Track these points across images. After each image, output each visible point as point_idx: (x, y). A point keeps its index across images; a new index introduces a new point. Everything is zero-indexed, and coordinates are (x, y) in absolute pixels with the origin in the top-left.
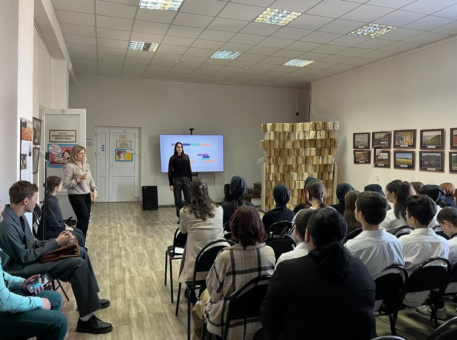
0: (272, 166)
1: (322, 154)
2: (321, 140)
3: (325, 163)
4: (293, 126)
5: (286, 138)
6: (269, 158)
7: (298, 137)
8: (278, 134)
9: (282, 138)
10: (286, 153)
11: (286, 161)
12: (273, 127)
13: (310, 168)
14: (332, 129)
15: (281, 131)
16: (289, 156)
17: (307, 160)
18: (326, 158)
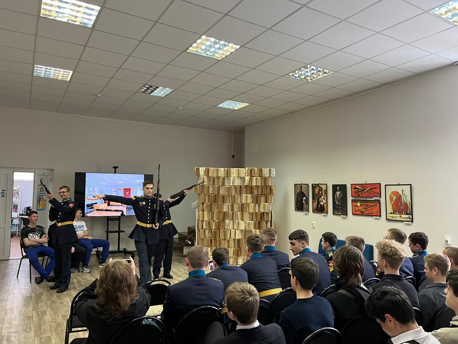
0: (206, 213)
1: (258, 201)
2: (257, 187)
3: (262, 211)
4: (227, 171)
5: (220, 184)
6: (203, 203)
7: (233, 183)
8: (211, 179)
9: (216, 183)
10: (221, 199)
11: (221, 208)
13: (246, 215)
14: (268, 176)
15: (215, 176)
16: (223, 202)
17: (243, 208)
18: (262, 206)
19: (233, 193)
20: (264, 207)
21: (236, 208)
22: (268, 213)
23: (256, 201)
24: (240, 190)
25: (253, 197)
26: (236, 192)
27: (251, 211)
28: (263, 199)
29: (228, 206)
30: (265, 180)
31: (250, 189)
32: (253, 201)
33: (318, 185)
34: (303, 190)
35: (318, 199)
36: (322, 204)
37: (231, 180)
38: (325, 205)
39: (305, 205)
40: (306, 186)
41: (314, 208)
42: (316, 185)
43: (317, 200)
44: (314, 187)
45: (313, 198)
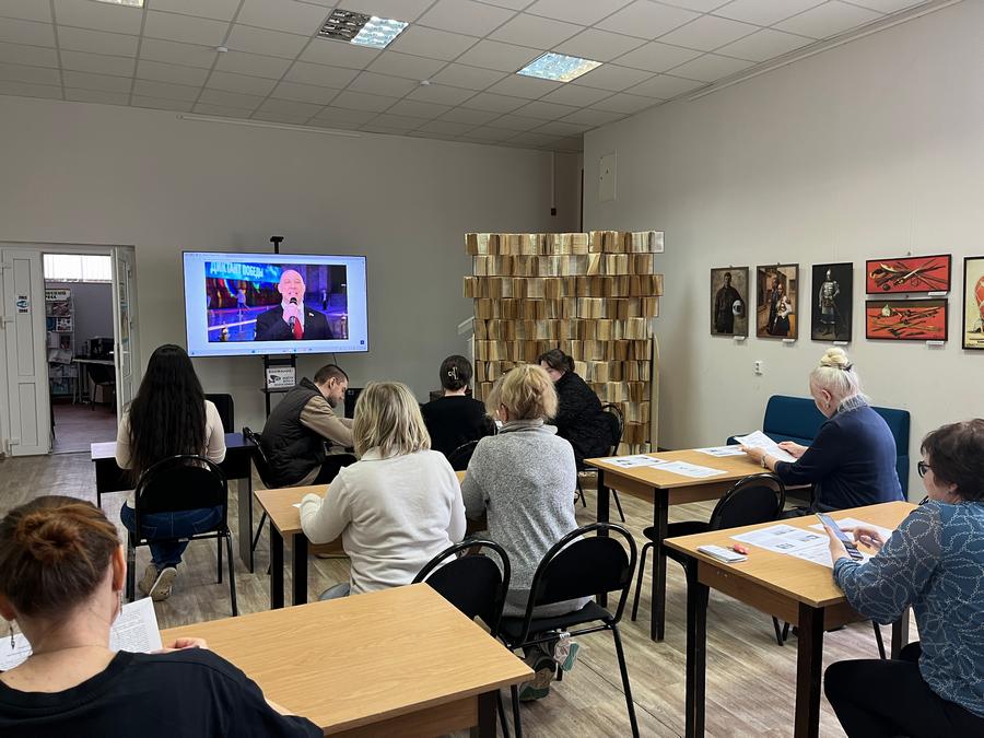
0: (494, 343)
1: (620, 314)
2: (618, 278)
3: (629, 336)
4: (545, 243)
5: (528, 272)
6: (486, 321)
7: (560, 270)
8: (506, 263)
9: (517, 271)
10: (529, 311)
11: (531, 331)
12: (495, 244)
13: (591, 349)
14: (645, 250)
16: (536, 317)
17: (582, 330)
18: (630, 323)
19: (560, 294)
20: (635, 327)
21: (566, 330)
22: (645, 342)
23: (616, 312)
24: (575, 286)
25: (607, 305)
26: (566, 293)
27: (603, 337)
28: (632, 308)
29: (548, 327)
30: (637, 260)
31: (600, 284)
32: (607, 314)
33: (774, 267)
34: (735, 282)
35: (774, 303)
36: (783, 314)
37: (555, 263)
38: (791, 318)
39: (738, 321)
40: (742, 274)
41: (760, 327)
42: (767, 268)
43: (769, 307)
44: (763, 273)
45: (760, 302)
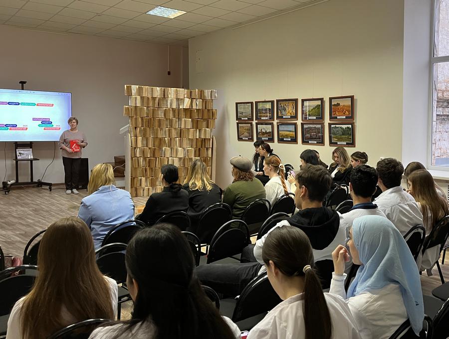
0: (140, 139)
1: (199, 126)
2: (198, 110)
3: (203, 137)
4: (164, 91)
5: (156, 105)
6: (136, 128)
7: (171, 105)
8: (145, 100)
9: (151, 105)
10: (156, 124)
11: (157, 133)
12: (140, 91)
13: (185, 142)
14: (210, 98)
15: (150, 97)
17: (182, 133)
18: (203, 131)
19: (171, 116)
21: (174, 133)
26: (174, 116)
27: (191, 137)
29: (165, 132)
32: (193, 126)
37: (169, 102)
